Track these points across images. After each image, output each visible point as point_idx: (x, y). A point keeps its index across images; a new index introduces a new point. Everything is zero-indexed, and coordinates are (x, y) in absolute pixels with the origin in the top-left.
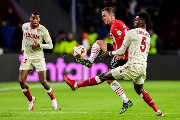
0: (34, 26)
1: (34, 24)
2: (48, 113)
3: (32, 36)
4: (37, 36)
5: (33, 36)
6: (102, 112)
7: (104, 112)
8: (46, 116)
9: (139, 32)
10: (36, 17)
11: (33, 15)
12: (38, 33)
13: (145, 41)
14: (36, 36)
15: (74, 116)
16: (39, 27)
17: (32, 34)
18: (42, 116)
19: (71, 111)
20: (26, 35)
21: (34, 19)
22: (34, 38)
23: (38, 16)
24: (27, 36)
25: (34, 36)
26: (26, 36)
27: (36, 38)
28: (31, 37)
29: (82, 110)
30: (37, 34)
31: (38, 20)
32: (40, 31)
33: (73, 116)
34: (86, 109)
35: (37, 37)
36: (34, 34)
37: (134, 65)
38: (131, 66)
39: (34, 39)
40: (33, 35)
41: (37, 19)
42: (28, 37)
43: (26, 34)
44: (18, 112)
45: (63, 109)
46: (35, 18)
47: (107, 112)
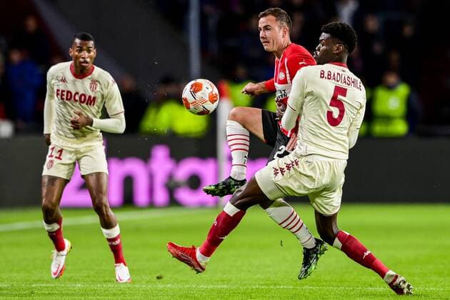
0: (81, 72)
1: (80, 63)
2: (129, 288)
3: (77, 98)
4: (90, 97)
5: (80, 98)
6: (266, 284)
7: (271, 284)
8: (124, 294)
9: (326, 75)
10: (86, 44)
11: (78, 41)
12: (93, 89)
13: (340, 97)
14: (87, 98)
15: (196, 295)
16: (94, 73)
17: (77, 93)
18: (114, 294)
19: (187, 282)
20: (62, 95)
21: (81, 50)
22: (83, 102)
23: (91, 43)
24: (65, 97)
25: (83, 97)
26: (62, 99)
27: (87, 104)
28: (76, 101)
29: (216, 281)
30: (90, 93)
31: (92, 54)
32: (98, 85)
33: (193, 294)
34: (225, 276)
35: (91, 101)
36: (84, 93)
37: (309, 159)
38: (302, 161)
39: (84, 105)
40: (80, 94)
41: (89, 51)
42: (67, 99)
43: (60, 92)
44: (52, 285)
45: (167, 277)
46: (85, 48)
47: (280, 285)
